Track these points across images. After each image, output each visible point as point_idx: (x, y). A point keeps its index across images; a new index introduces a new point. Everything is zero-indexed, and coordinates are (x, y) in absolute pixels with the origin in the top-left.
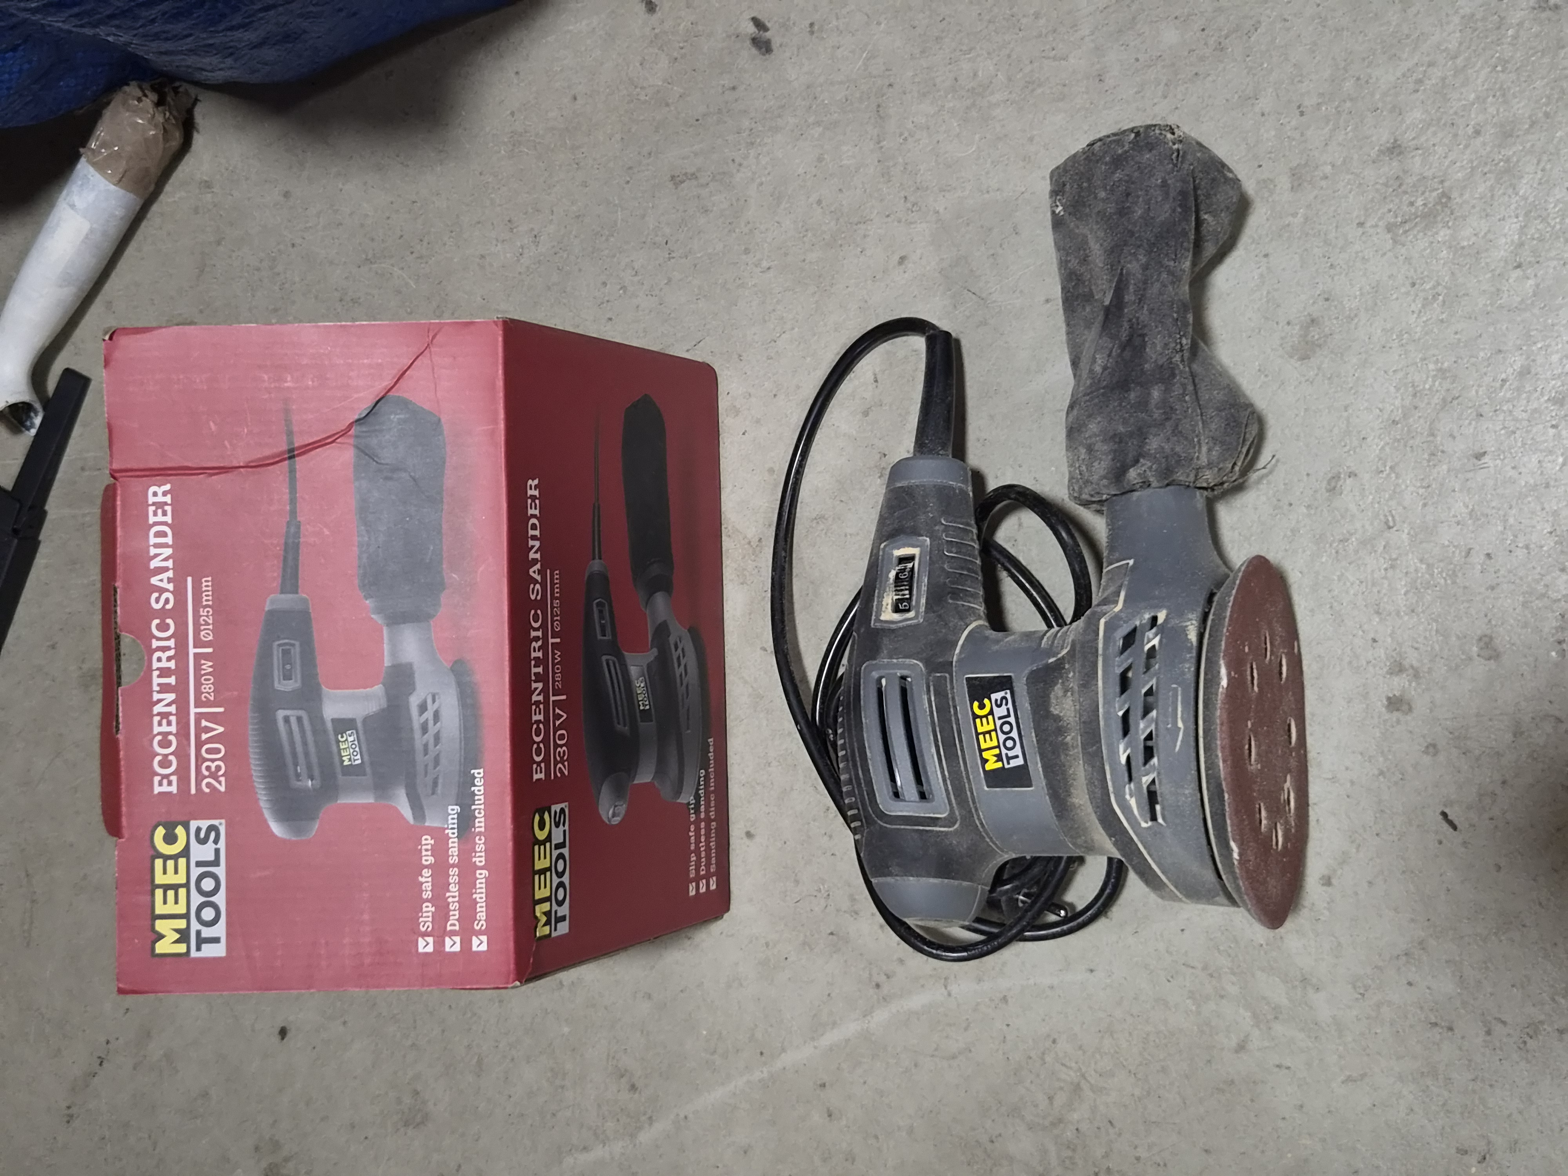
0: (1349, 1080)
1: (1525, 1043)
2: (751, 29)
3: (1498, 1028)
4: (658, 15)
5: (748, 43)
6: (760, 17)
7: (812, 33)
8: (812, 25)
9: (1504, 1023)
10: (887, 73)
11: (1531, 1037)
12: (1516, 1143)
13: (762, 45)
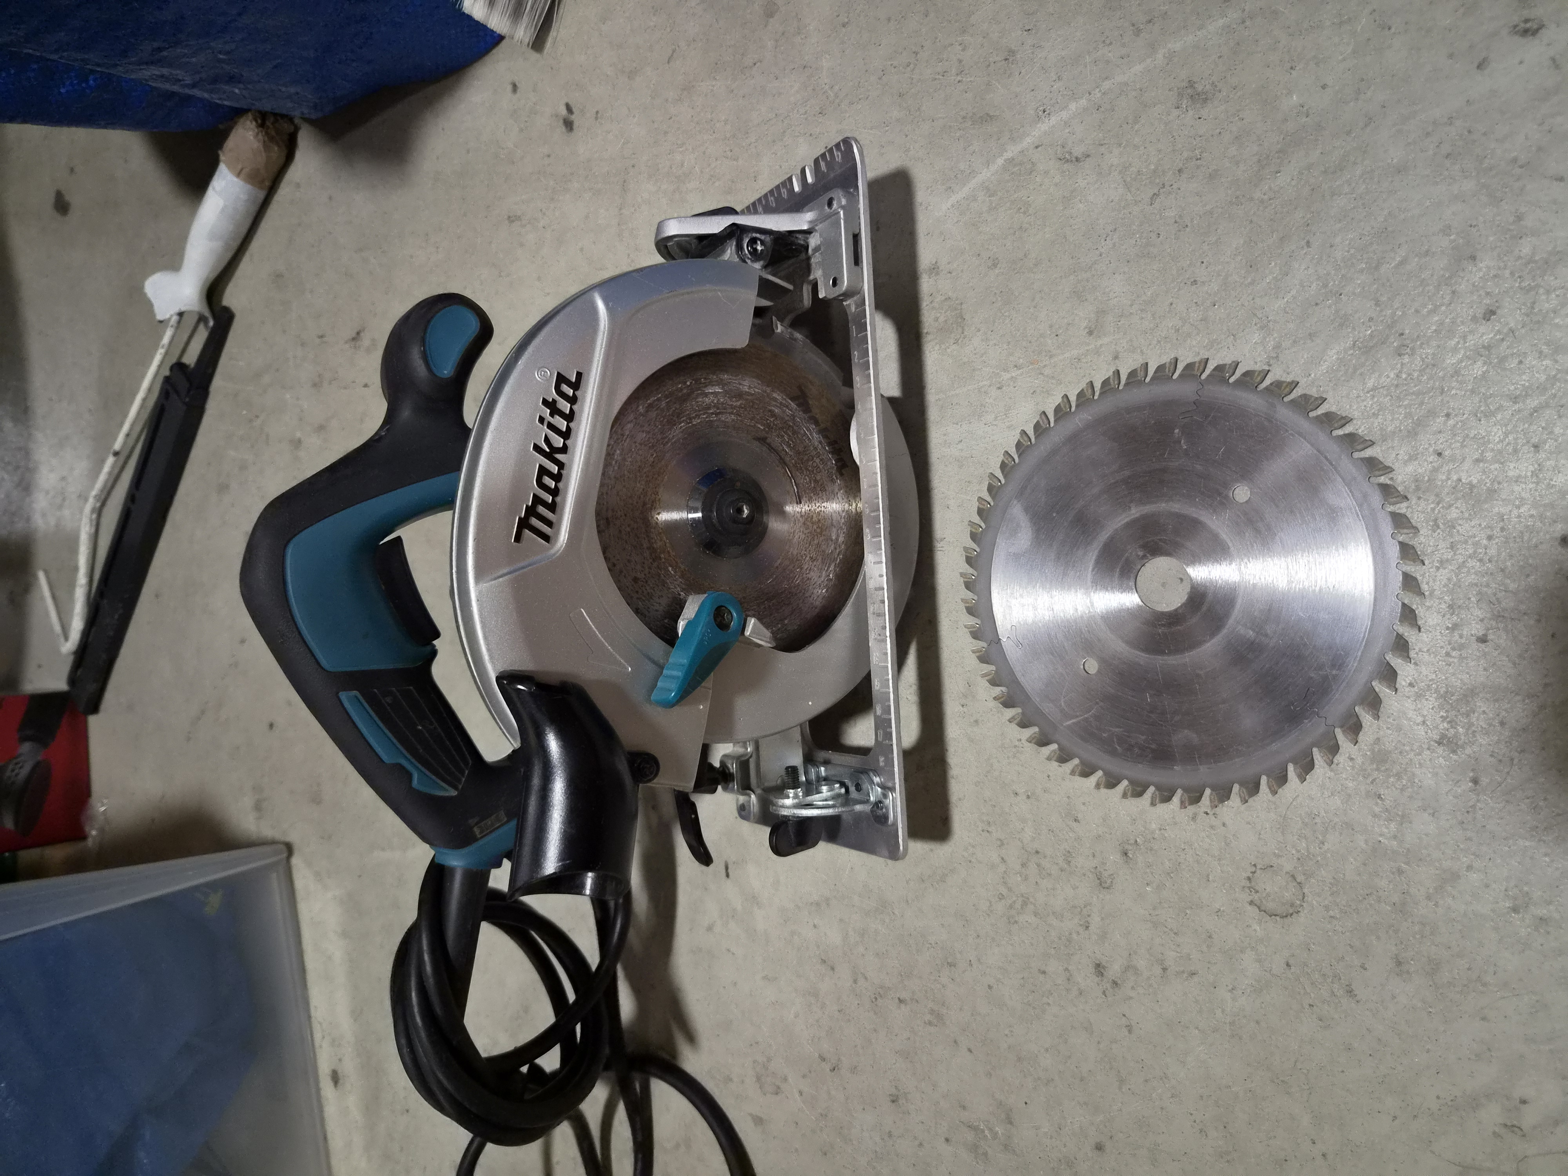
0: (765, 978)
1: (876, 999)
2: (564, 111)
3: (861, 981)
4: (518, 95)
5: (561, 121)
6: (570, 103)
7: (596, 118)
8: (597, 112)
9: (866, 978)
10: (633, 156)
11: (881, 996)
12: (855, 1068)
13: (569, 125)
